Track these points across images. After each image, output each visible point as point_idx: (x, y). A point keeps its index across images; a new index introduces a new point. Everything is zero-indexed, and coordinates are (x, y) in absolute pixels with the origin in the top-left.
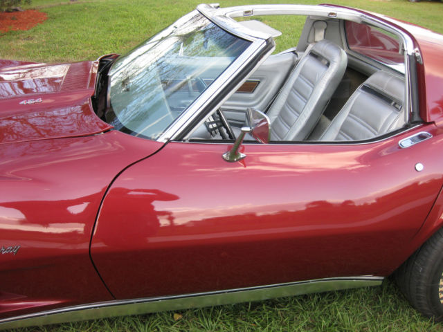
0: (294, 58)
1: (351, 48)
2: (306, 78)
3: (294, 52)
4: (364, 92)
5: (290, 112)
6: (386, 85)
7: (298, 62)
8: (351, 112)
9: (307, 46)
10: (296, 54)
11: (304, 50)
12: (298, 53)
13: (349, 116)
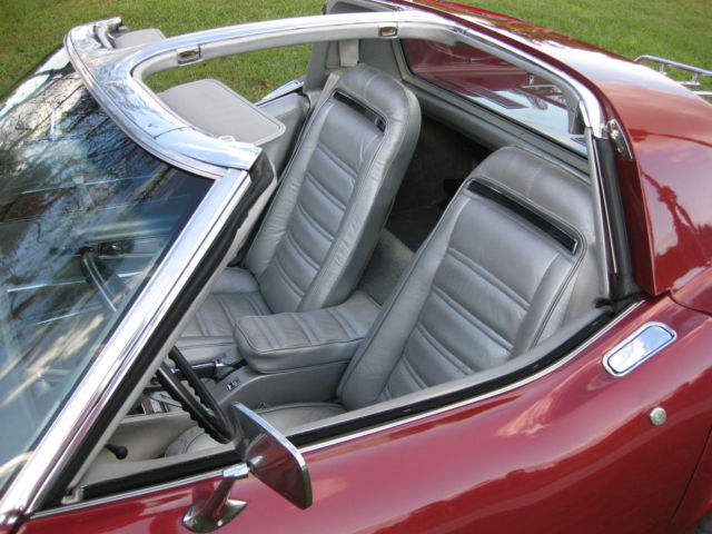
0: (301, 106)
1: (416, 70)
2: (336, 153)
3: (299, 91)
4: (476, 196)
5: (311, 230)
6: (529, 187)
7: (310, 112)
8: (452, 244)
9: (327, 77)
10: (305, 96)
11: (321, 85)
12: (309, 95)
13: (448, 252)
